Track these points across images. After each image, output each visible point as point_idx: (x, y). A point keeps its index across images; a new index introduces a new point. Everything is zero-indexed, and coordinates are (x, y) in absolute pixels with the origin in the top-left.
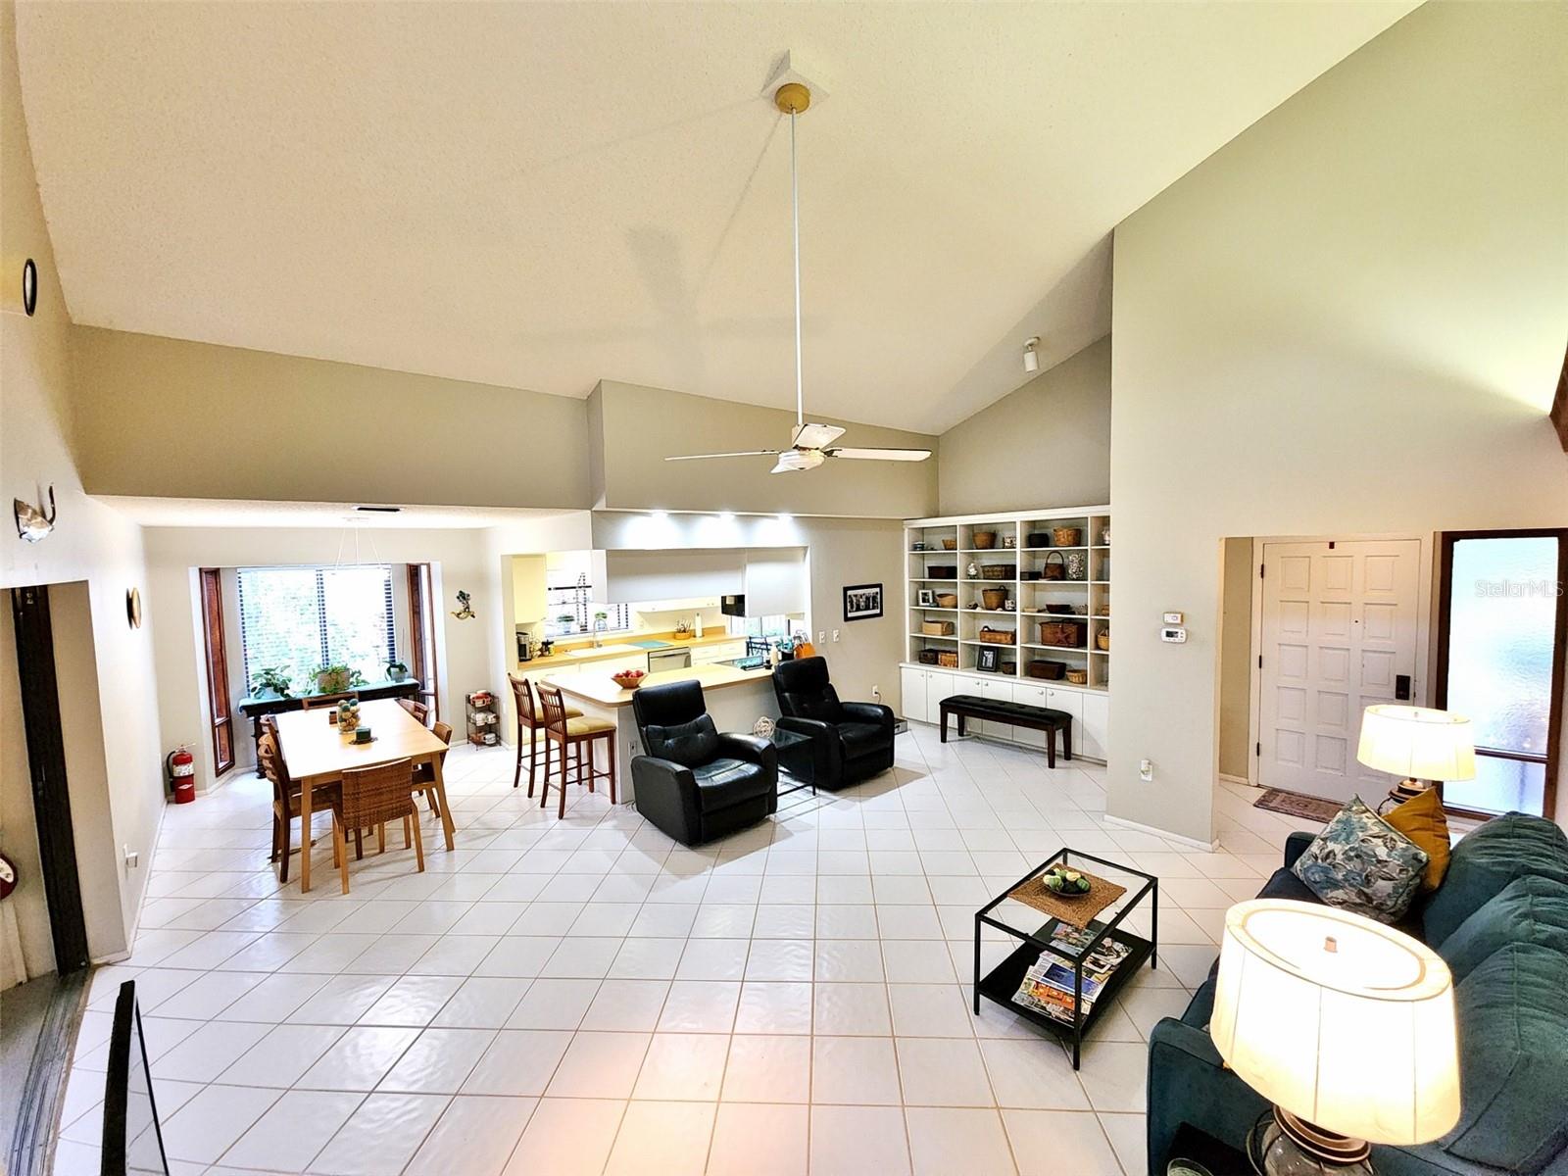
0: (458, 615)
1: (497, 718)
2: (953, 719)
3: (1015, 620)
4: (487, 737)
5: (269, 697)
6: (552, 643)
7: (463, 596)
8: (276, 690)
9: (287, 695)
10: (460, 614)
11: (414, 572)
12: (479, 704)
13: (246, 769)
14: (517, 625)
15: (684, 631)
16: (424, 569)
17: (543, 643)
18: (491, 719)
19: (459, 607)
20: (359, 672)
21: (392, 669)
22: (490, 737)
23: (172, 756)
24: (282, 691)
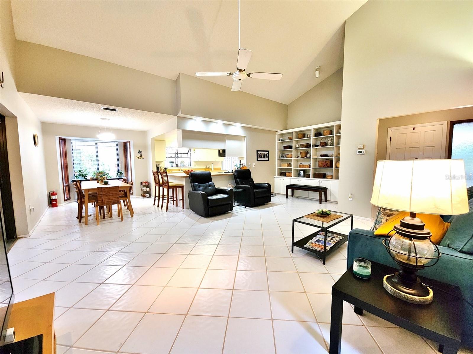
0: (138, 158)
1: (150, 189)
2: (290, 191)
3: (310, 160)
4: (147, 195)
5: (81, 178)
6: (167, 168)
7: (140, 152)
8: (82, 176)
9: (86, 178)
10: (139, 157)
11: (125, 144)
12: (144, 184)
13: (74, 201)
14: (156, 161)
15: (208, 168)
16: (128, 144)
17: (164, 168)
18: (148, 189)
19: (139, 155)
20: (108, 174)
21: (118, 173)
22: (148, 195)
23: (50, 193)
24: (85, 177)
